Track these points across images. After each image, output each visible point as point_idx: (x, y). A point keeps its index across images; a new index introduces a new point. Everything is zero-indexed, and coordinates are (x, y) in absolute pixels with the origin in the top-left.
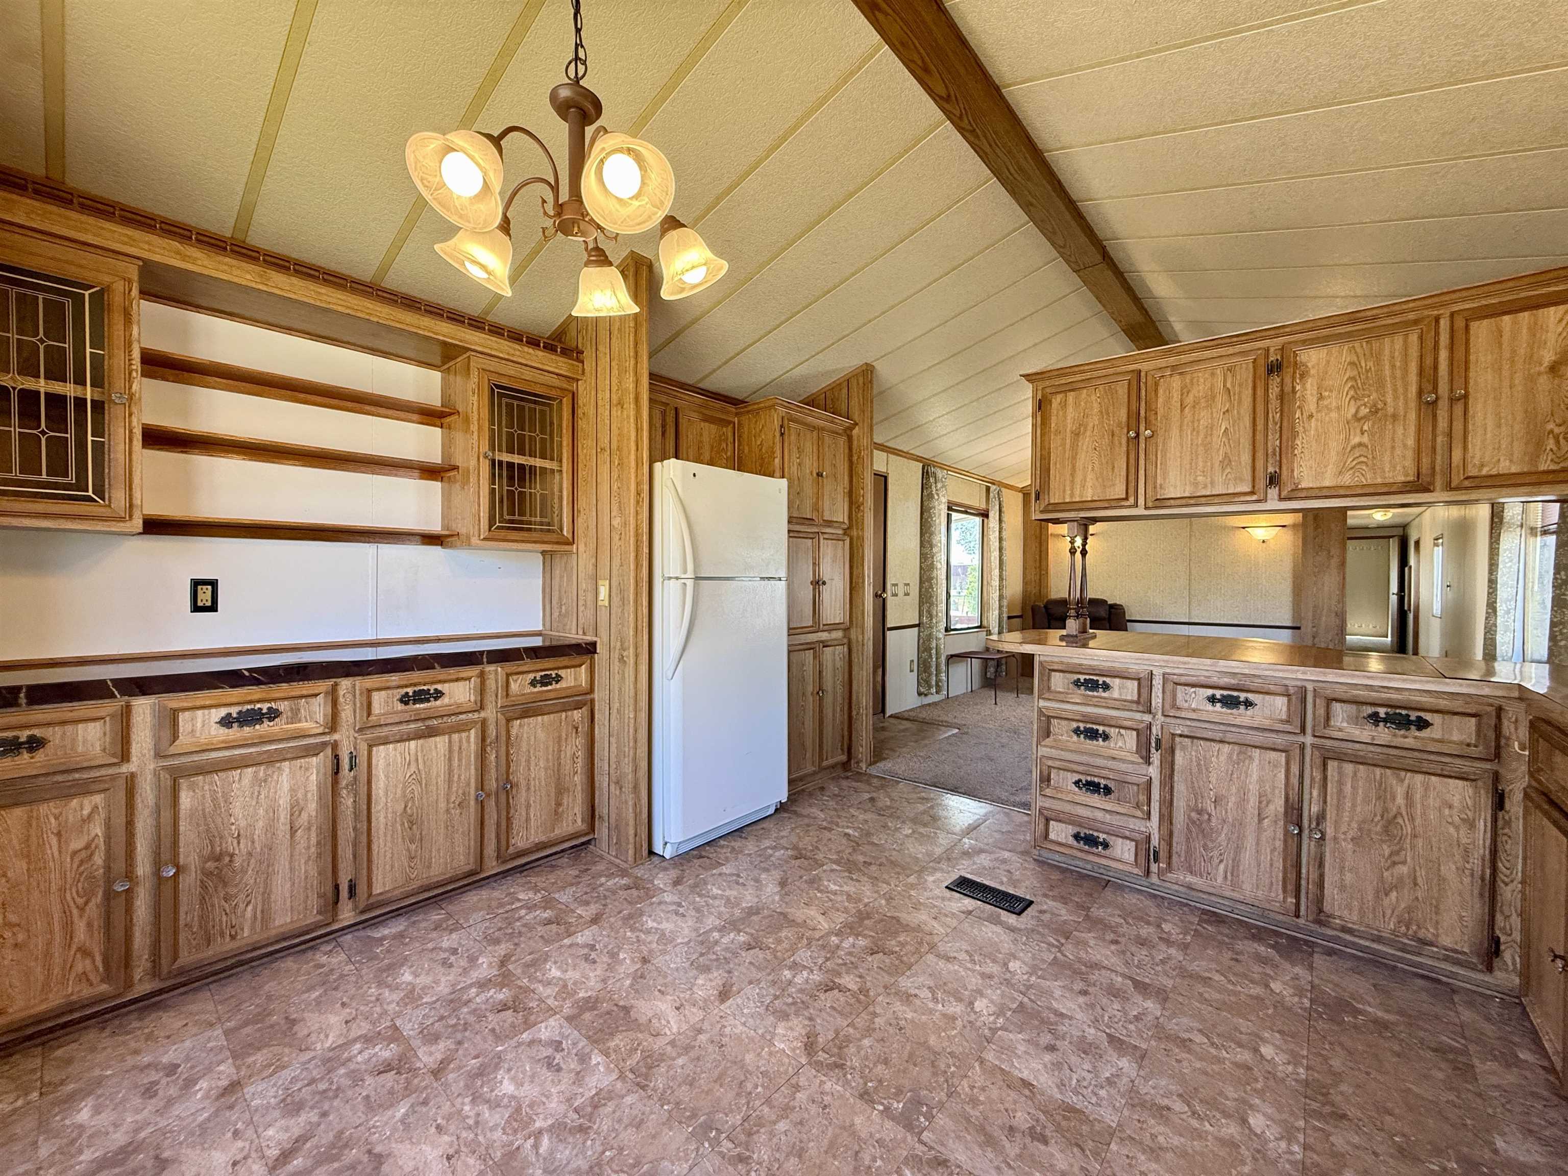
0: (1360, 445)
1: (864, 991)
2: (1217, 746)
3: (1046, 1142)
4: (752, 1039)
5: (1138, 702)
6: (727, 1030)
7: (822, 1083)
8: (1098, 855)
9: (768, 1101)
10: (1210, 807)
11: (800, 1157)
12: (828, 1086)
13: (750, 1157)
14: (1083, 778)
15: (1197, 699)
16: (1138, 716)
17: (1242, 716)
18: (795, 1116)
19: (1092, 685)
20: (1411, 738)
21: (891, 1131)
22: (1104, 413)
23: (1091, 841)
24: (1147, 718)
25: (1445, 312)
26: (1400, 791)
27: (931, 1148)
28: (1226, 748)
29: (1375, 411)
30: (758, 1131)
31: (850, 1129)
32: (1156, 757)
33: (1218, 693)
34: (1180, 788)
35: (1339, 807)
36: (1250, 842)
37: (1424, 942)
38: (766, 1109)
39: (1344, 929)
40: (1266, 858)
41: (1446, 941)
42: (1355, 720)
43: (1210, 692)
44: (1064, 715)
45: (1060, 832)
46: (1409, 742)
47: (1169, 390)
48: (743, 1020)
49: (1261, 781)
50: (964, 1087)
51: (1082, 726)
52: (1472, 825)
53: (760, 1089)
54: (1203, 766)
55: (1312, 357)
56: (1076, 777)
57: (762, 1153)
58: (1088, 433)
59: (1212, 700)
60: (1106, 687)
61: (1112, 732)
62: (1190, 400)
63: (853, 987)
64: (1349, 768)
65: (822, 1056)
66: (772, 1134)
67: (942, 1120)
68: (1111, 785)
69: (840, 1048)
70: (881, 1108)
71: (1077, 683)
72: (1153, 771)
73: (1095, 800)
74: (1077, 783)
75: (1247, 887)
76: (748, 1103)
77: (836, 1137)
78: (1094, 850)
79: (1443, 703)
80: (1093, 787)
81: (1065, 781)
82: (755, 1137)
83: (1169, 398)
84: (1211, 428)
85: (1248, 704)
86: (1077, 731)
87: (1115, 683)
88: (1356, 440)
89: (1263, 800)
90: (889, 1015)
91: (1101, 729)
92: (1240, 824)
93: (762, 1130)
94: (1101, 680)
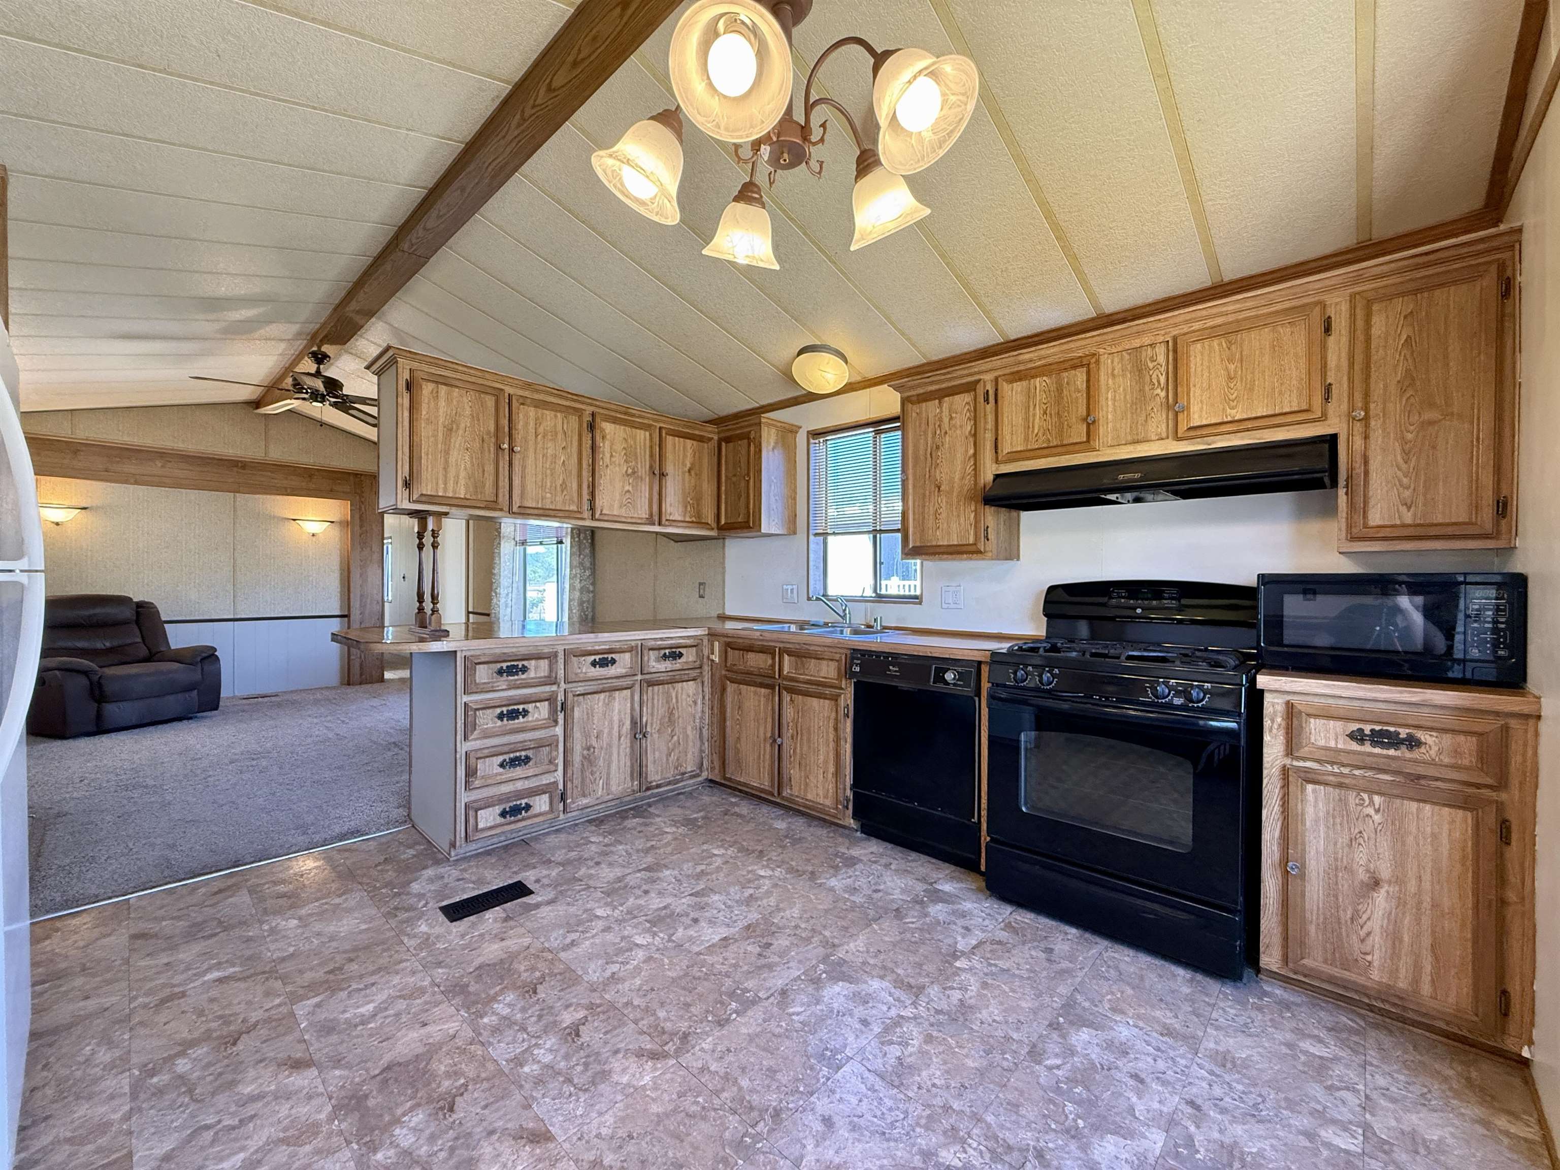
0: (628, 491)
1: (591, 1007)
2: (596, 696)
3: (771, 944)
4: (627, 1107)
5: (549, 677)
6: (604, 1131)
7: (702, 1050)
8: (523, 819)
9: (717, 1093)
10: (594, 743)
11: (775, 1072)
12: (705, 1046)
13: (775, 1109)
14: (507, 757)
15: (585, 668)
16: (547, 688)
17: (612, 671)
18: (736, 1073)
19: (512, 671)
20: (678, 664)
21: (756, 1014)
22: (475, 417)
23: (515, 811)
24: (554, 688)
25: (658, 425)
26: (674, 695)
27: (772, 995)
28: (602, 696)
29: (634, 473)
30: (749, 1102)
31: (751, 1038)
32: (561, 717)
33: (597, 657)
34: (577, 734)
35: (652, 715)
36: (615, 755)
37: (683, 774)
38: (725, 1095)
39: (658, 786)
40: (622, 763)
41: (689, 769)
42: (658, 660)
43: (592, 658)
44: (492, 703)
45: (488, 818)
46: (678, 666)
47: (526, 416)
48: (594, 1115)
49: (620, 712)
50: (724, 969)
51: (505, 709)
52: (695, 703)
53: (700, 1100)
54: (590, 714)
55: (608, 427)
56: (500, 759)
57: (772, 1099)
58: (461, 432)
59: (594, 664)
60: (524, 669)
61: (530, 707)
62: (541, 430)
63: (581, 1014)
64: (656, 688)
65: (670, 1048)
66: (752, 1091)
67: (749, 984)
68: (530, 753)
69: (664, 1033)
70: (734, 1016)
71: (500, 672)
72: (559, 730)
73: (519, 772)
74: (502, 765)
75: (614, 788)
76: (715, 1110)
77: (757, 1046)
78: (520, 817)
79: (689, 642)
80: (515, 762)
81: (490, 767)
82: (754, 1104)
83: (526, 424)
84: (555, 456)
85: (613, 661)
86: (501, 717)
87: (531, 664)
88: (627, 488)
89: (621, 724)
90: (634, 994)
91: (521, 707)
92: (610, 745)
93: (748, 1098)
94: (520, 664)
